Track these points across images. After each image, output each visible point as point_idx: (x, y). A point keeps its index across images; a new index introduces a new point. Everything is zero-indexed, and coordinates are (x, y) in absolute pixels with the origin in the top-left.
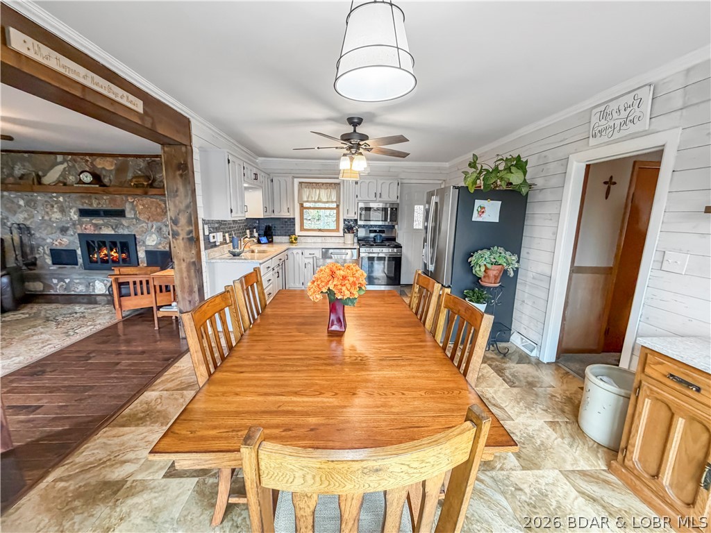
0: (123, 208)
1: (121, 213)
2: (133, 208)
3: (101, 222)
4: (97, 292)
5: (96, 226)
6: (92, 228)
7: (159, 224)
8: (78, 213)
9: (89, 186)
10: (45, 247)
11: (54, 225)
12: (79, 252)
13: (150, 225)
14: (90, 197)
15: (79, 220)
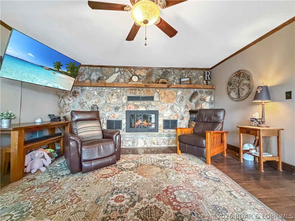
0: (154, 95)
1: (151, 98)
2: (159, 95)
3: (139, 104)
4: (139, 146)
5: (136, 106)
6: (133, 107)
7: (172, 104)
8: (127, 99)
9: (135, 83)
10: (104, 119)
11: (112, 106)
12: (124, 121)
13: (167, 105)
14: (135, 90)
15: (126, 103)
